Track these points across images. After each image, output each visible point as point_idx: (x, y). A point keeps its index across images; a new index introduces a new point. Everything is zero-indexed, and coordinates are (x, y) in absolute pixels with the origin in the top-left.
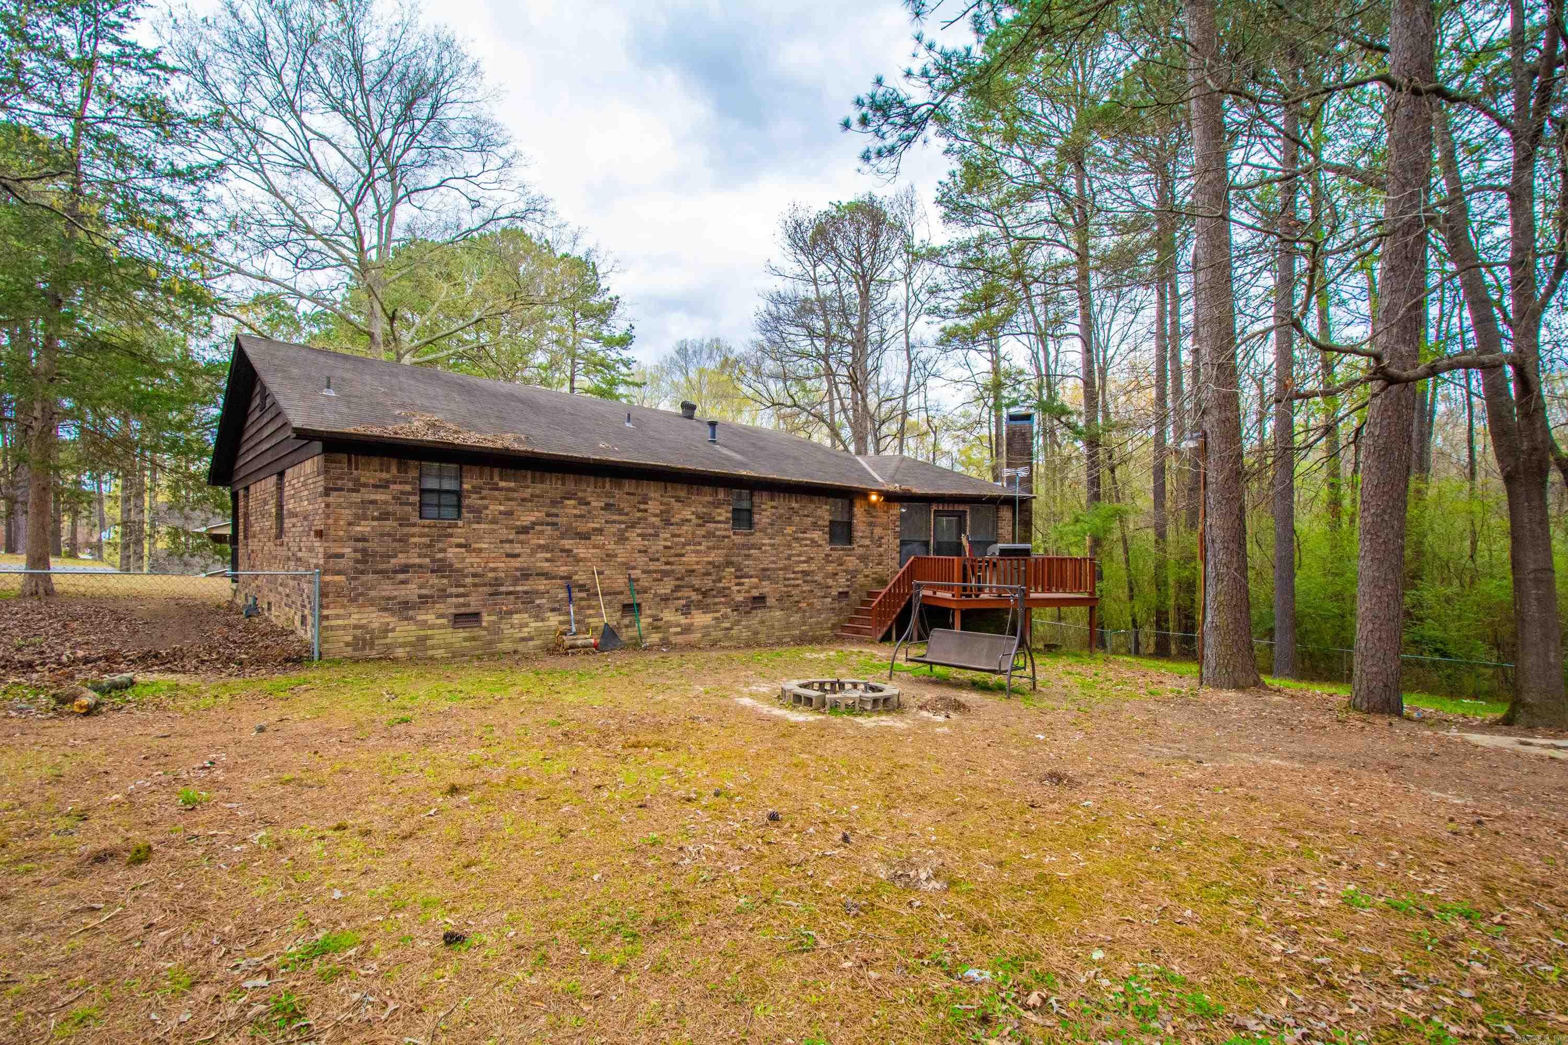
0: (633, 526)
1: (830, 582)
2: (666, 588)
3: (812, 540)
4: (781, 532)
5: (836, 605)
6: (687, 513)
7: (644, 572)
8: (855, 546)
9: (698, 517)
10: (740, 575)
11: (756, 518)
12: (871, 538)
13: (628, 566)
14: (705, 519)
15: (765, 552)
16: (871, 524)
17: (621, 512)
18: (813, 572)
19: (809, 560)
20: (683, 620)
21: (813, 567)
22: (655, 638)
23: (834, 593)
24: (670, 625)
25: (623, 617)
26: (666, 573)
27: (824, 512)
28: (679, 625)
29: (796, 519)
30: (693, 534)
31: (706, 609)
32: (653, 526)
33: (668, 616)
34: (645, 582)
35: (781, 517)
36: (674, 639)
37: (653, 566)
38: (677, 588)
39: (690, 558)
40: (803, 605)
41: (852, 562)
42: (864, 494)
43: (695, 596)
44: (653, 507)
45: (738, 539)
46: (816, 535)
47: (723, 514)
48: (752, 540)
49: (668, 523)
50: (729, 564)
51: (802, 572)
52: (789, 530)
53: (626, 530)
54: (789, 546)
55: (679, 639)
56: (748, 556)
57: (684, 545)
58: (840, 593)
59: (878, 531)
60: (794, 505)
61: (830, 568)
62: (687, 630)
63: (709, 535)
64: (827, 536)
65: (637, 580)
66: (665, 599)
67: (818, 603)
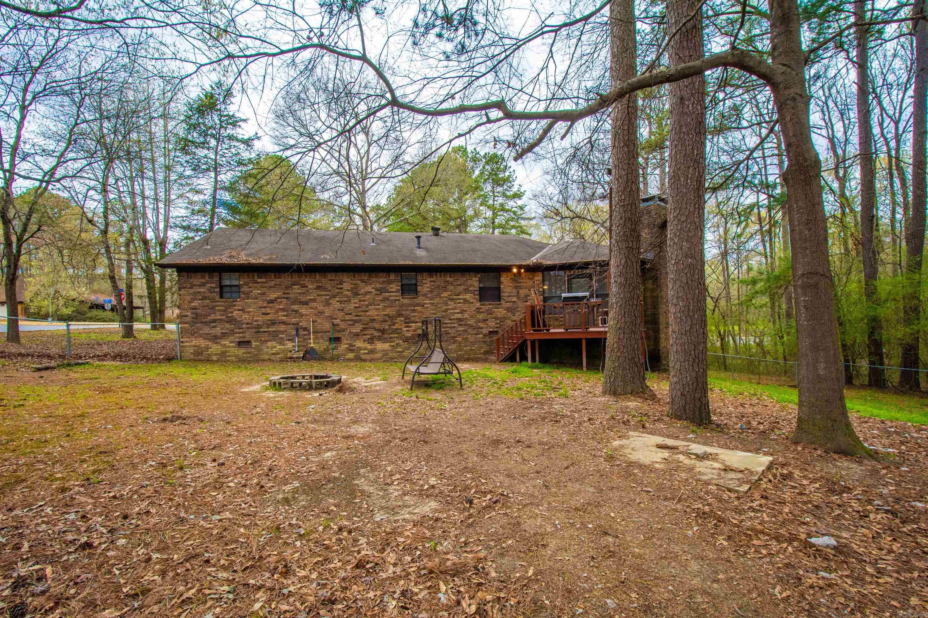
0: (334, 296)
1: (481, 325)
2: (357, 329)
3: (466, 301)
4: (439, 295)
5: (487, 339)
6: (369, 288)
7: (342, 321)
8: (502, 302)
9: (377, 290)
10: (408, 321)
11: (419, 288)
12: (518, 296)
13: (331, 318)
14: (381, 291)
15: (427, 308)
16: (516, 287)
17: (326, 290)
18: (466, 319)
19: (462, 312)
20: (369, 347)
21: (466, 316)
22: (351, 355)
23: (485, 331)
24: (360, 349)
25: (330, 344)
26: (355, 322)
27: (474, 282)
28: (365, 349)
29: (451, 288)
30: (374, 299)
31: (384, 341)
32: (347, 296)
33: (359, 344)
34: (342, 325)
35: (438, 287)
36: (363, 357)
37: (348, 317)
38: (364, 329)
39: (372, 313)
40: (459, 339)
41: (500, 312)
42: (507, 269)
43: (376, 334)
44: (346, 286)
45: (406, 301)
46: (468, 296)
47: (395, 287)
48: (417, 301)
49: (357, 294)
50: (400, 315)
51: (457, 319)
52: (445, 294)
53: (330, 299)
54: (446, 304)
55: (367, 357)
56: (414, 311)
57: (367, 306)
58: (490, 332)
59: (523, 292)
60: (448, 279)
61: (481, 316)
62: (372, 352)
63: (385, 299)
64: (478, 297)
65: (338, 325)
66: (357, 335)
67: (471, 339)
